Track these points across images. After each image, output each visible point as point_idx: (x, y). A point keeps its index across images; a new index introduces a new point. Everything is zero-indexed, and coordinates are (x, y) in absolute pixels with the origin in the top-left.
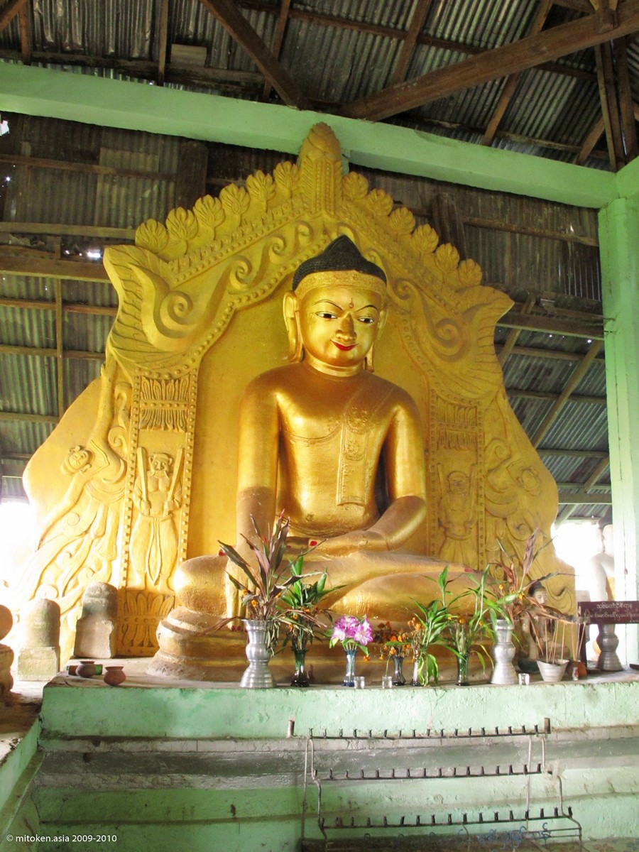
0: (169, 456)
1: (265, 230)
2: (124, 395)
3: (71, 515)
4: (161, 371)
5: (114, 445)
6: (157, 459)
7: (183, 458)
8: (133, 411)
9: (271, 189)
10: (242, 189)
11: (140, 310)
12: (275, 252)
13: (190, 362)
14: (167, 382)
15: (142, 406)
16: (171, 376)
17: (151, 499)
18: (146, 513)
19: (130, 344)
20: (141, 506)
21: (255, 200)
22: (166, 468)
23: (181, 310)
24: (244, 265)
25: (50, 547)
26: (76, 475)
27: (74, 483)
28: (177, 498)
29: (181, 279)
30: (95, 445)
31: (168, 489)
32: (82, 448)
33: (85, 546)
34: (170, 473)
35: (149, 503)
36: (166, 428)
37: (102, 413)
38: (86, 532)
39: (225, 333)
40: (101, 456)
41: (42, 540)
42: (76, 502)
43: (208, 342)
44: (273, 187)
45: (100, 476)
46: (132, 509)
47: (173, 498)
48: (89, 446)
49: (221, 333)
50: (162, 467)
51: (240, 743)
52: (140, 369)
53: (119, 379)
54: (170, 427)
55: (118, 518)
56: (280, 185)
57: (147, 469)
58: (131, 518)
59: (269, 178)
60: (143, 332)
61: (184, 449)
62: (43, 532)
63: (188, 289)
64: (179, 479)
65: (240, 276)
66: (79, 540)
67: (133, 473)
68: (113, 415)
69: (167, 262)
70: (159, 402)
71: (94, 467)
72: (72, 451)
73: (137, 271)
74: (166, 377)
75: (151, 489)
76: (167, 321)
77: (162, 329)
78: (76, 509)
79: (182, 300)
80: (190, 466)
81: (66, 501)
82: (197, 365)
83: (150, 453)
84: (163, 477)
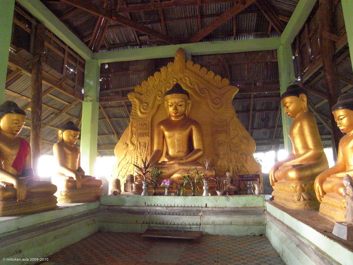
0: (145, 143)
1: (165, 82)
2: (134, 129)
3: (124, 159)
4: (142, 123)
5: (133, 142)
6: (142, 144)
7: (148, 143)
8: (136, 133)
9: (167, 71)
10: (159, 72)
11: (136, 108)
12: (168, 88)
13: (148, 120)
14: (143, 125)
15: (138, 132)
16: (144, 123)
17: (141, 154)
18: (140, 157)
19: (134, 117)
20: (139, 156)
21: (162, 74)
22: (144, 146)
23: (145, 107)
24: (160, 92)
25: (120, 167)
26: (125, 150)
27: (125, 152)
28: (147, 153)
29: (145, 99)
30: (129, 142)
31: (145, 151)
32: (126, 143)
33: (128, 166)
34: (145, 147)
35: (141, 155)
36: (144, 136)
37: (130, 135)
38: (128, 163)
39: (157, 111)
40: (130, 145)
41: (119, 165)
42: (125, 156)
43: (153, 114)
44: (167, 70)
45: (130, 149)
46: (137, 157)
47: (146, 153)
48: (128, 143)
49: (156, 111)
50: (143, 146)
51: (137, 207)
52: (137, 123)
53: (133, 126)
54: (145, 136)
55: (134, 159)
56: (169, 69)
57: (140, 147)
58: (137, 159)
59: (166, 68)
60: (137, 114)
61: (148, 141)
62: (118, 163)
63: (147, 101)
64: (148, 149)
65: (160, 96)
66: (127, 165)
67: (137, 148)
68: (132, 134)
69: (141, 95)
70: (142, 130)
71: (129, 148)
72: (124, 144)
73: (135, 99)
74: (143, 124)
75: (141, 151)
76: (142, 110)
77: (141, 112)
78: (125, 158)
79: (146, 104)
80: (150, 145)
81: (123, 156)
82: (150, 120)
83: (141, 143)
84: (144, 148)
